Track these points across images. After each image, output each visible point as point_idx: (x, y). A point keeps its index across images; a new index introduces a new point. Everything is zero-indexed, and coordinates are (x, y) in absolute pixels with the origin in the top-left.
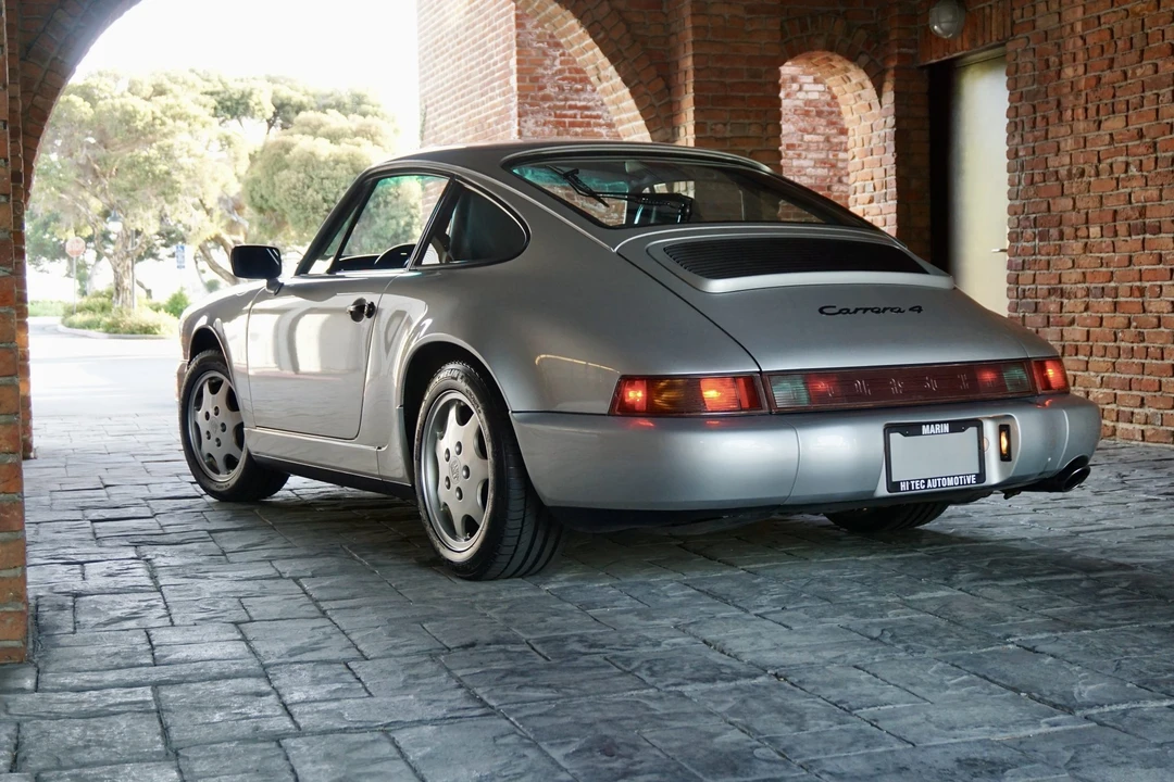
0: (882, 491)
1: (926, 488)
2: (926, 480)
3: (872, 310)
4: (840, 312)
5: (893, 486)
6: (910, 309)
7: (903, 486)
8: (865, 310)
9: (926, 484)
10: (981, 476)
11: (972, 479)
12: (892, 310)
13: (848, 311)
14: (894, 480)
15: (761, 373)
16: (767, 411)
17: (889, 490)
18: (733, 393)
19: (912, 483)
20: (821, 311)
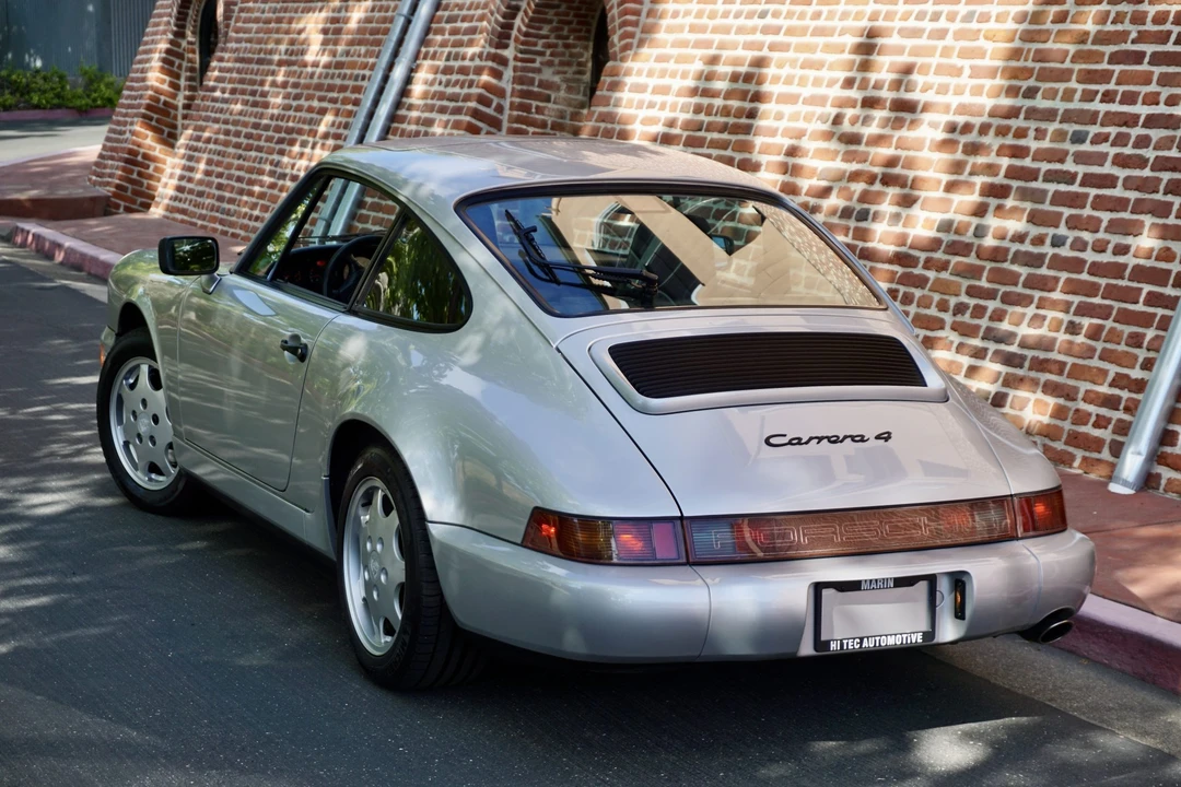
0: (806, 649)
1: (861, 647)
2: (862, 639)
3: (829, 439)
4: (790, 443)
5: (820, 644)
6: (878, 437)
7: (834, 646)
8: (820, 439)
9: (861, 643)
10: (930, 634)
11: (918, 638)
12: (853, 438)
13: (800, 441)
14: (823, 639)
15: (682, 518)
16: (684, 560)
17: (816, 649)
18: (648, 540)
19: (845, 642)
20: (767, 442)
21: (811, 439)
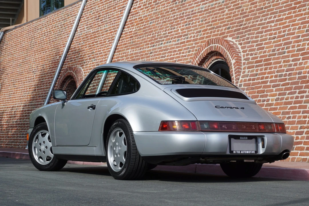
0: (228, 153)
2: (241, 151)
3: (230, 107)
4: (221, 107)
5: (231, 152)
6: (241, 108)
7: (234, 152)
8: (228, 107)
9: (241, 152)
10: (256, 152)
11: (254, 152)
12: (235, 108)
13: (223, 107)
14: (231, 150)
15: (197, 121)
16: (198, 130)
17: (230, 153)
18: (189, 125)
19: (237, 151)
20: (216, 107)
21: (226, 107)
